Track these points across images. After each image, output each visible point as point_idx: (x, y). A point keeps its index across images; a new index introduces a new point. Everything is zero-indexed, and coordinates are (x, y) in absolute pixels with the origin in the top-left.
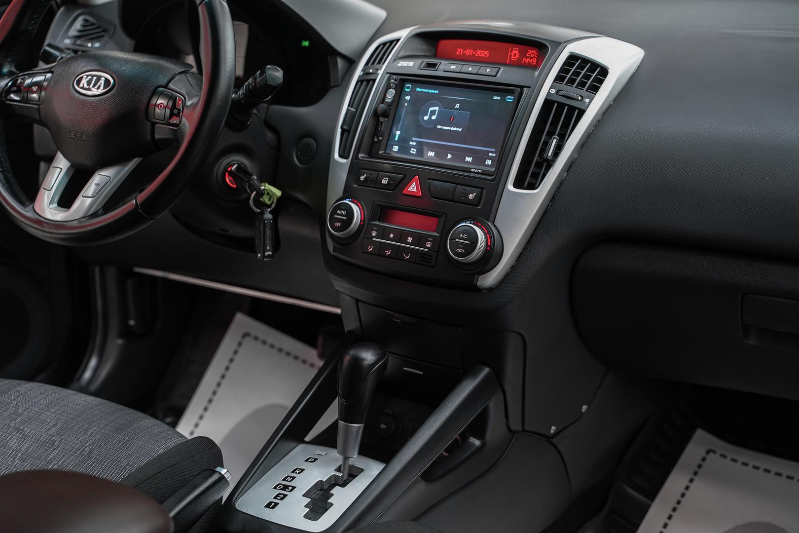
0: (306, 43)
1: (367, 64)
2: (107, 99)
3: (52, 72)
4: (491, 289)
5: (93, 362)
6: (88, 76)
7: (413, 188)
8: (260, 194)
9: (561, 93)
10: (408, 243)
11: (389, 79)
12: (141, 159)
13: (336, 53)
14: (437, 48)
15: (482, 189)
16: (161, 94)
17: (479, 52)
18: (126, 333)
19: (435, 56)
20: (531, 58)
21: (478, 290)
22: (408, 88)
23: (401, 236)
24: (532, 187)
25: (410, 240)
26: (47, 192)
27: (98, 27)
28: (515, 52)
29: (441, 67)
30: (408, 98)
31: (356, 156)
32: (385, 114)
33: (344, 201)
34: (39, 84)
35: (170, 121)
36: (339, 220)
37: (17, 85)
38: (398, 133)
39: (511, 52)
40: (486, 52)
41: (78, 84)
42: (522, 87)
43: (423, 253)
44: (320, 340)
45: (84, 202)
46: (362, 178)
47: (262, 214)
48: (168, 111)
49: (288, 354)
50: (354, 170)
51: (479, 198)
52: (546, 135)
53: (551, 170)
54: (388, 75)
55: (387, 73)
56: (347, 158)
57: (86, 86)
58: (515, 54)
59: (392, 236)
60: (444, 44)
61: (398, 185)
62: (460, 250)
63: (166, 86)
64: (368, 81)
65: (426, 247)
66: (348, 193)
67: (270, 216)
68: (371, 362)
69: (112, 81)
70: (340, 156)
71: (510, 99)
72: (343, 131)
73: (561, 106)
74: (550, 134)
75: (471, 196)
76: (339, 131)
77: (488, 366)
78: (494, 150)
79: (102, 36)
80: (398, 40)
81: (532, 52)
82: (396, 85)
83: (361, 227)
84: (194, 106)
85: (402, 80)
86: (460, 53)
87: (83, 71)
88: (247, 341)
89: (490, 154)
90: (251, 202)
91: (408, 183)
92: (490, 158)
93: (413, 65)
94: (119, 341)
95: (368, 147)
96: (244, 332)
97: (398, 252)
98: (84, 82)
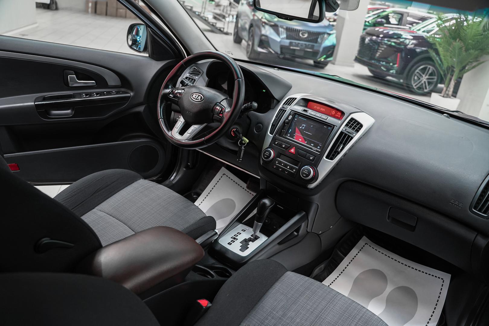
0: (264, 91)
1: (284, 104)
2: (200, 103)
3: (184, 90)
4: (312, 189)
5: (175, 175)
6: (196, 94)
7: (293, 151)
8: (242, 140)
9: (346, 130)
10: (288, 168)
11: (291, 112)
12: (207, 124)
13: (274, 98)
14: (308, 104)
15: (315, 156)
16: (218, 105)
17: (322, 109)
18: (187, 167)
19: (306, 107)
20: (338, 115)
21: (308, 189)
22: (296, 116)
23: (286, 165)
24: (332, 159)
25: (288, 167)
26: (176, 129)
27: (198, 72)
29: (309, 112)
30: (296, 119)
31: (275, 135)
32: (287, 123)
33: (269, 149)
34: (180, 93)
35: (219, 115)
36: (266, 155)
37: (173, 92)
38: (290, 130)
39: (332, 111)
40: (324, 109)
42: (334, 126)
43: (291, 172)
44: (248, 182)
45: (187, 135)
46: (276, 143)
47: (242, 147)
48: (219, 112)
49: (236, 183)
50: (274, 139)
51: (313, 160)
52: (339, 143)
53: (338, 155)
54: (291, 110)
56: (272, 134)
57: (194, 98)
58: (333, 113)
59: (283, 164)
60: (311, 103)
61: (288, 148)
62: (305, 175)
63: (220, 103)
64: (284, 110)
65: (293, 171)
66: (271, 146)
67: (244, 148)
68: (269, 205)
69: (203, 98)
70: (270, 133)
71: (329, 128)
73: (346, 135)
74: (341, 143)
75: (311, 158)
76: (271, 125)
77: (305, 211)
78: (321, 144)
79: (199, 75)
80: (296, 99)
81: (339, 114)
82: (293, 114)
83: (273, 159)
84: (228, 112)
85: (295, 114)
86: (315, 107)
87: (195, 92)
88: (224, 176)
90: (239, 143)
91: (291, 149)
92: (319, 146)
93: (299, 109)
94: (184, 169)
95: (280, 133)
96: (224, 173)
97: (284, 170)
98: (194, 96)
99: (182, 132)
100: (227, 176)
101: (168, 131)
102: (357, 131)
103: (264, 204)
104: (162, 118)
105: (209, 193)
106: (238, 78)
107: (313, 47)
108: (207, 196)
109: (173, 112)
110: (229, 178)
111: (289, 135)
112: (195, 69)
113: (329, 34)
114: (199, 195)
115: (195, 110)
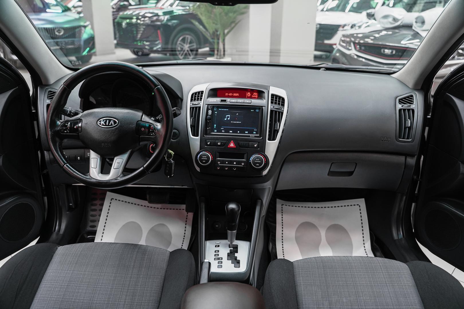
1: (191, 101)
2: (117, 129)
4: (265, 176)
5: (58, 224)
7: (232, 145)
9: (274, 107)
11: (208, 107)
12: (132, 150)
13: (178, 97)
14: (217, 94)
15: (259, 142)
17: (235, 94)
18: (70, 209)
20: (255, 95)
21: (262, 176)
22: (215, 109)
23: (231, 162)
24: (274, 139)
25: (235, 163)
26: (95, 169)
28: (249, 94)
29: (228, 101)
30: (216, 113)
31: (202, 136)
32: (210, 119)
33: (203, 153)
36: (204, 160)
38: (215, 125)
39: (247, 94)
40: (237, 94)
41: (99, 123)
42: (262, 107)
43: (242, 167)
45: (115, 171)
46: (209, 143)
47: (170, 161)
48: (147, 130)
50: (203, 141)
51: (258, 147)
52: (274, 121)
53: (278, 133)
55: (206, 104)
56: (197, 136)
57: (104, 124)
58: (249, 95)
59: (226, 163)
61: (225, 144)
62: (257, 165)
63: (141, 121)
64: (196, 107)
65: (242, 165)
66: (203, 149)
67: (174, 162)
69: (117, 122)
70: (194, 135)
71: (257, 111)
72: (192, 126)
73: (276, 112)
74: (276, 121)
75: (255, 146)
76: (190, 127)
77: (260, 199)
78: (255, 128)
80: (202, 92)
81: (256, 93)
82: (211, 108)
83: (213, 161)
84: (161, 129)
85: (213, 107)
86: (227, 95)
88: (113, 201)
89: (255, 130)
90: (166, 158)
91: (229, 144)
92: (255, 131)
93: (216, 100)
94: (68, 213)
95: (205, 132)
96: (111, 198)
97: (231, 168)
99: (105, 171)
100: (116, 200)
102: (283, 105)
104: (66, 162)
105: (105, 226)
106: (156, 86)
108: (104, 230)
109: (45, 152)
110: (119, 200)
111: (216, 131)
112: (50, 91)
114: (94, 233)
115: (113, 138)
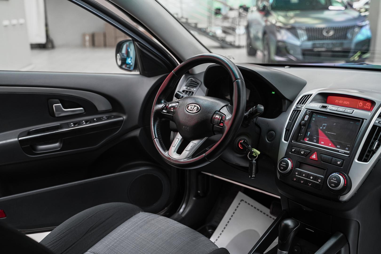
0: (273, 93)
1: (298, 104)
2: (197, 115)
3: (178, 103)
4: (345, 202)
5: (184, 206)
6: (191, 105)
7: (314, 157)
8: (252, 152)
9: (380, 123)
10: (311, 179)
11: (306, 111)
12: (208, 137)
13: (285, 98)
14: (327, 99)
15: (344, 160)
16: (217, 114)
17: (345, 102)
18: (197, 196)
19: (326, 102)
20: (368, 106)
21: (340, 202)
22: (314, 115)
23: (308, 176)
24: (366, 161)
25: (311, 178)
26: (173, 147)
27: (196, 83)
28: (361, 103)
29: (329, 108)
30: (314, 119)
31: (291, 141)
32: (304, 125)
33: (285, 159)
34: (174, 107)
35: (220, 125)
36: (283, 167)
37: (166, 107)
38: (309, 133)
39: (359, 103)
40: (348, 102)
41: (187, 108)
42: (363, 119)
43: (316, 184)
44: (271, 207)
45: (186, 152)
46: (293, 150)
47: (252, 161)
48: (219, 121)
49: (258, 210)
50: (290, 146)
51: (341, 165)
52: (373, 139)
53: (374, 155)
54: (306, 109)
56: (287, 141)
57: (190, 109)
58: (361, 104)
59: (304, 175)
60: (330, 98)
61: (308, 155)
62: (333, 185)
63: (219, 111)
64: (298, 111)
65: (318, 182)
66: (287, 155)
67: (255, 162)
68: (292, 227)
69: (199, 108)
70: (285, 140)
71: (357, 123)
72: (287, 130)
73: (380, 128)
74: (375, 139)
75: (339, 163)
76: (285, 130)
77: (342, 233)
78: (350, 144)
79: (197, 86)
80: (311, 95)
81: (369, 104)
82: (309, 114)
83: (291, 170)
84: (229, 120)
85: (312, 112)
86: (337, 102)
87: (190, 103)
88: (242, 203)
89: (348, 145)
90: (248, 156)
91: (312, 155)
92: (348, 147)
93: (317, 106)
94: (194, 198)
95: (296, 138)
96: (241, 199)
97: (306, 182)
98: (189, 107)
99: (180, 151)
100: (246, 202)
101: (164, 150)
103: (287, 226)
104: (157, 137)
105: (226, 225)
106: (236, 79)
107: (342, 44)
108: (225, 228)
109: (172, 132)
110: (249, 204)
111: (308, 139)
112: (192, 80)
113: (361, 27)
115: (192, 123)
